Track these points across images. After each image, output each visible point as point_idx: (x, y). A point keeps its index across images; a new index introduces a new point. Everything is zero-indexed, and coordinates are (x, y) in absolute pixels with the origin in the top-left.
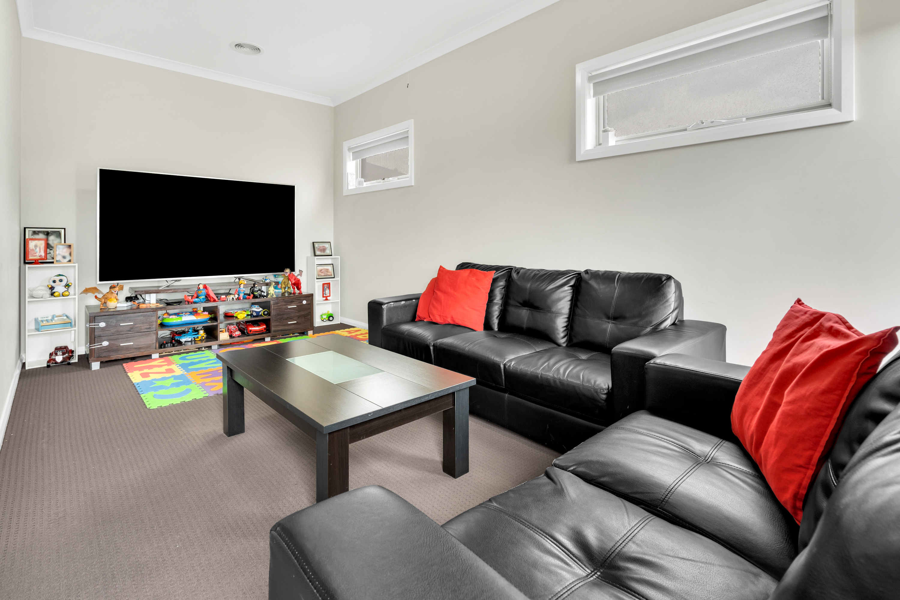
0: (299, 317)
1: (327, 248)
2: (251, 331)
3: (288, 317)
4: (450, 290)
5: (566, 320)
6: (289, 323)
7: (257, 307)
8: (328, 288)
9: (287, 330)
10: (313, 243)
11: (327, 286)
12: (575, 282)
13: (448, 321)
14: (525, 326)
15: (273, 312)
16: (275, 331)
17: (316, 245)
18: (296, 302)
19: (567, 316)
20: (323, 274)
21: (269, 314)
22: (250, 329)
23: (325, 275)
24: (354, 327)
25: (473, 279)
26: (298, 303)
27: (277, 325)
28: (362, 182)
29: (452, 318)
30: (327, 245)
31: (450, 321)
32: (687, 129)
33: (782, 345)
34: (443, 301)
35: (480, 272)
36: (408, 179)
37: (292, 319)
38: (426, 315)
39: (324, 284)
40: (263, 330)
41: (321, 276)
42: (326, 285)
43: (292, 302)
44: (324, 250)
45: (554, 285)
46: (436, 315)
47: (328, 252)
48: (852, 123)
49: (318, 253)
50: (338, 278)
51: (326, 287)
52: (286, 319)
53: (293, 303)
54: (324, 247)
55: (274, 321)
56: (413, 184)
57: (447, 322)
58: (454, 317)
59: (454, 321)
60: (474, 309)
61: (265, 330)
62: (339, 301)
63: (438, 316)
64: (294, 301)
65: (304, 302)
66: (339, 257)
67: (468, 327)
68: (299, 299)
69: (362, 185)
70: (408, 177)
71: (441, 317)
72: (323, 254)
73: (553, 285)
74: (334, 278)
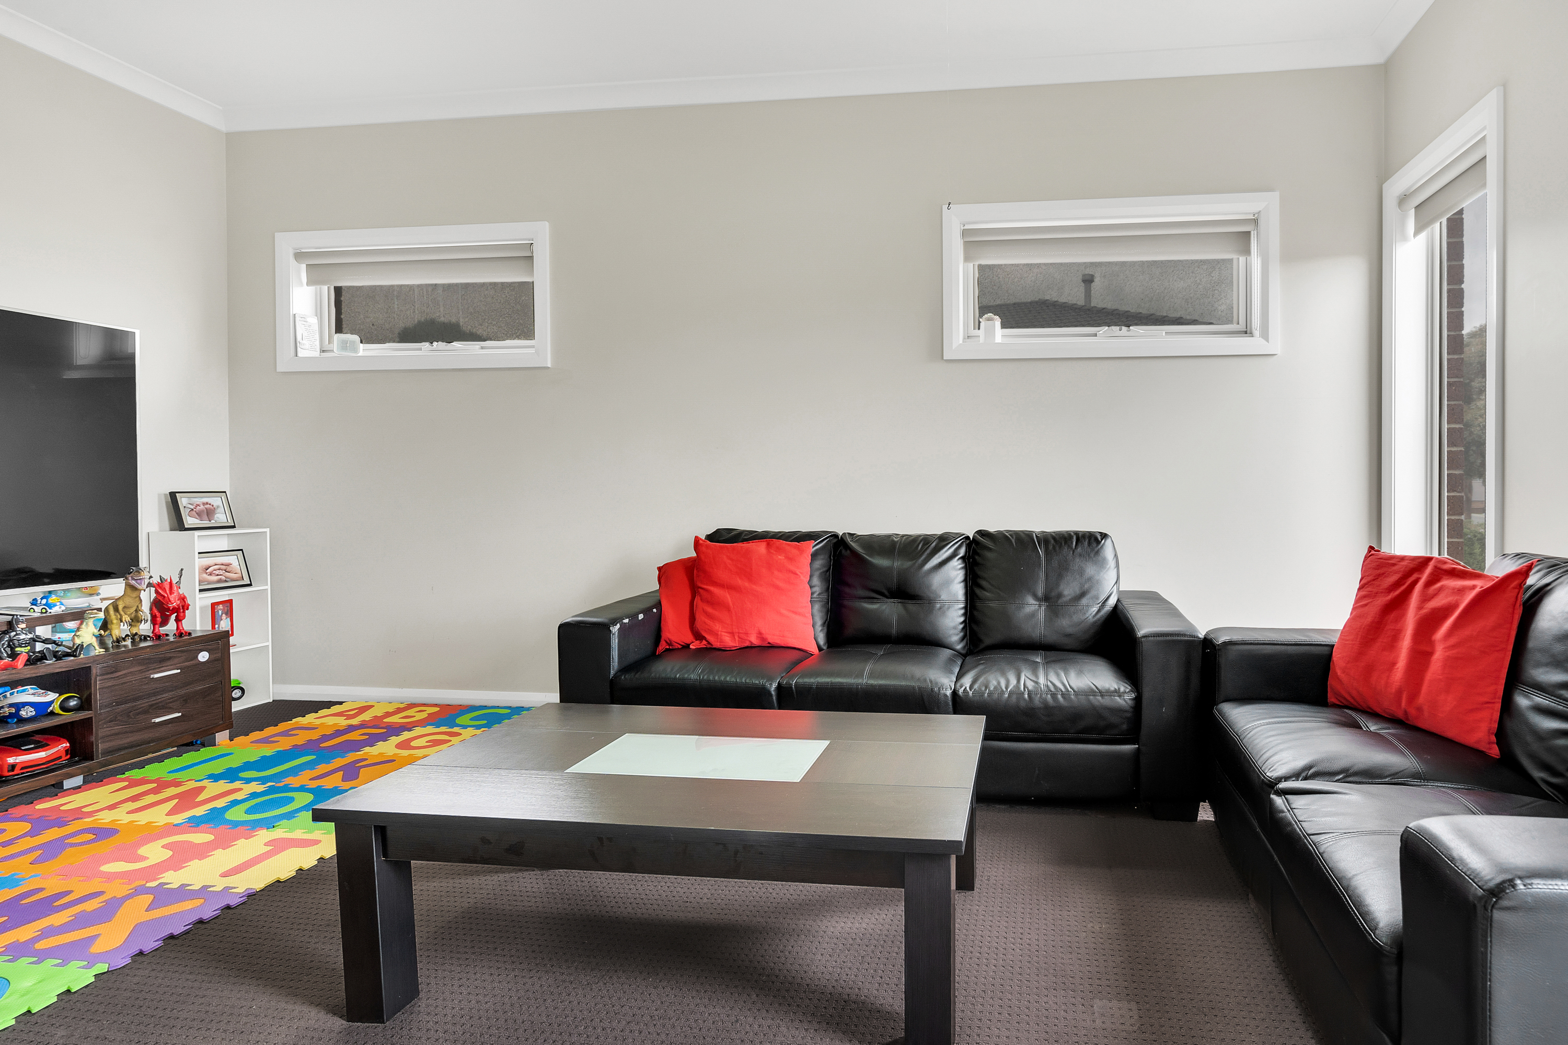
0: (186, 701)
1: (218, 507)
2: (13, 767)
3: (152, 706)
4: (739, 582)
5: (962, 611)
6: (157, 720)
7: (33, 691)
8: (226, 614)
9: (149, 743)
10: (173, 495)
11: (223, 610)
12: (966, 550)
13: (750, 641)
14: (894, 631)
15: (98, 698)
16: (107, 752)
17: (183, 501)
18: (176, 661)
19: (962, 605)
20: (215, 578)
21: (85, 704)
22: (11, 760)
23: (220, 581)
24: (341, 703)
25: (779, 557)
26: (184, 662)
27: (116, 734)
28: (353, 342)
29: (760, 633)
30: (216, 501)
31: (754, 640)
32: (1096, 334)
33: (1392, 594)
34: (731, 604)
35: (789, 545)
36: (532, 351)
37: (165, 708)
38: (687, 637)
39: (214, 605)
40: (60, 757)
41: (210, 583)
42: (221, 607)
43: (162, 662)
44: (209, 512)
45: (939, 557)
46: (723, 633)
47: (221, 518)
48: (1276, 356)
49: (189, 521)
50: (263, 586)
51: (220, 612)
52: (146, 712)
53: (169, 663)
54: (208, 506)
55: (105, 723)
56: (549, 365)
57: (747, 644)
58: (763, 632)
59: (763, 639)
60: (795, 613)
61: (67, 754)
62: (270, 643)
63: (726, 634)
64: (170, 658)
65: (203, 656)
66: (268, 530)
67: (793, 646)
68: (186, 651)
69: (355, 350)
70: (533, 347)
71: (734, 636)
72: (206, 523)
73: (937, 558)
74: (250, 585)
